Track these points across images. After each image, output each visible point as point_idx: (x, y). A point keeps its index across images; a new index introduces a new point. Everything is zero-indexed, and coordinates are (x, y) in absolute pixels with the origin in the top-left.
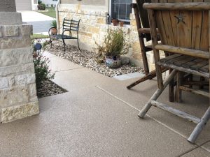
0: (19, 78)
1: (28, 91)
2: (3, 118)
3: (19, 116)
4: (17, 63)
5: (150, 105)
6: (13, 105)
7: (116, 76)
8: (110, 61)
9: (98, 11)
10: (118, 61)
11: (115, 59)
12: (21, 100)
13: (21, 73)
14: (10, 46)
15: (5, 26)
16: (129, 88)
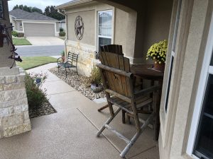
0: (16, 108)
1: (23, 116)
2: (5, 134)
3: (17, 132)
4: (15, 98)
5: (104, 128)
6: (13, 125)
7: (95, 100)
8: (93, 87)
9: (90, 49)
10: (99, 88)
11: (97, 86)
12: (18, 122)
13: (18, 105)
14: (11, 88)
15: (7, 77)
16: (99, 111)
